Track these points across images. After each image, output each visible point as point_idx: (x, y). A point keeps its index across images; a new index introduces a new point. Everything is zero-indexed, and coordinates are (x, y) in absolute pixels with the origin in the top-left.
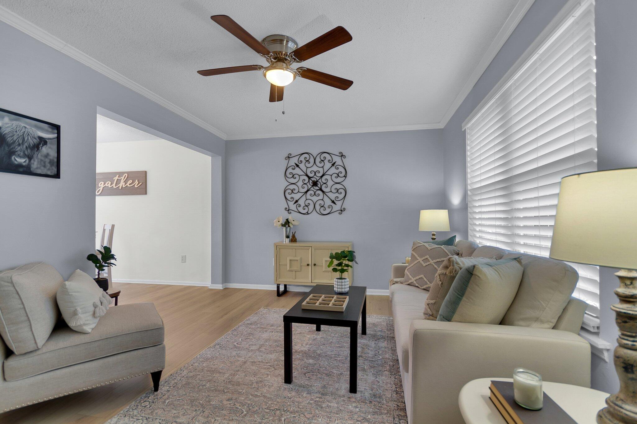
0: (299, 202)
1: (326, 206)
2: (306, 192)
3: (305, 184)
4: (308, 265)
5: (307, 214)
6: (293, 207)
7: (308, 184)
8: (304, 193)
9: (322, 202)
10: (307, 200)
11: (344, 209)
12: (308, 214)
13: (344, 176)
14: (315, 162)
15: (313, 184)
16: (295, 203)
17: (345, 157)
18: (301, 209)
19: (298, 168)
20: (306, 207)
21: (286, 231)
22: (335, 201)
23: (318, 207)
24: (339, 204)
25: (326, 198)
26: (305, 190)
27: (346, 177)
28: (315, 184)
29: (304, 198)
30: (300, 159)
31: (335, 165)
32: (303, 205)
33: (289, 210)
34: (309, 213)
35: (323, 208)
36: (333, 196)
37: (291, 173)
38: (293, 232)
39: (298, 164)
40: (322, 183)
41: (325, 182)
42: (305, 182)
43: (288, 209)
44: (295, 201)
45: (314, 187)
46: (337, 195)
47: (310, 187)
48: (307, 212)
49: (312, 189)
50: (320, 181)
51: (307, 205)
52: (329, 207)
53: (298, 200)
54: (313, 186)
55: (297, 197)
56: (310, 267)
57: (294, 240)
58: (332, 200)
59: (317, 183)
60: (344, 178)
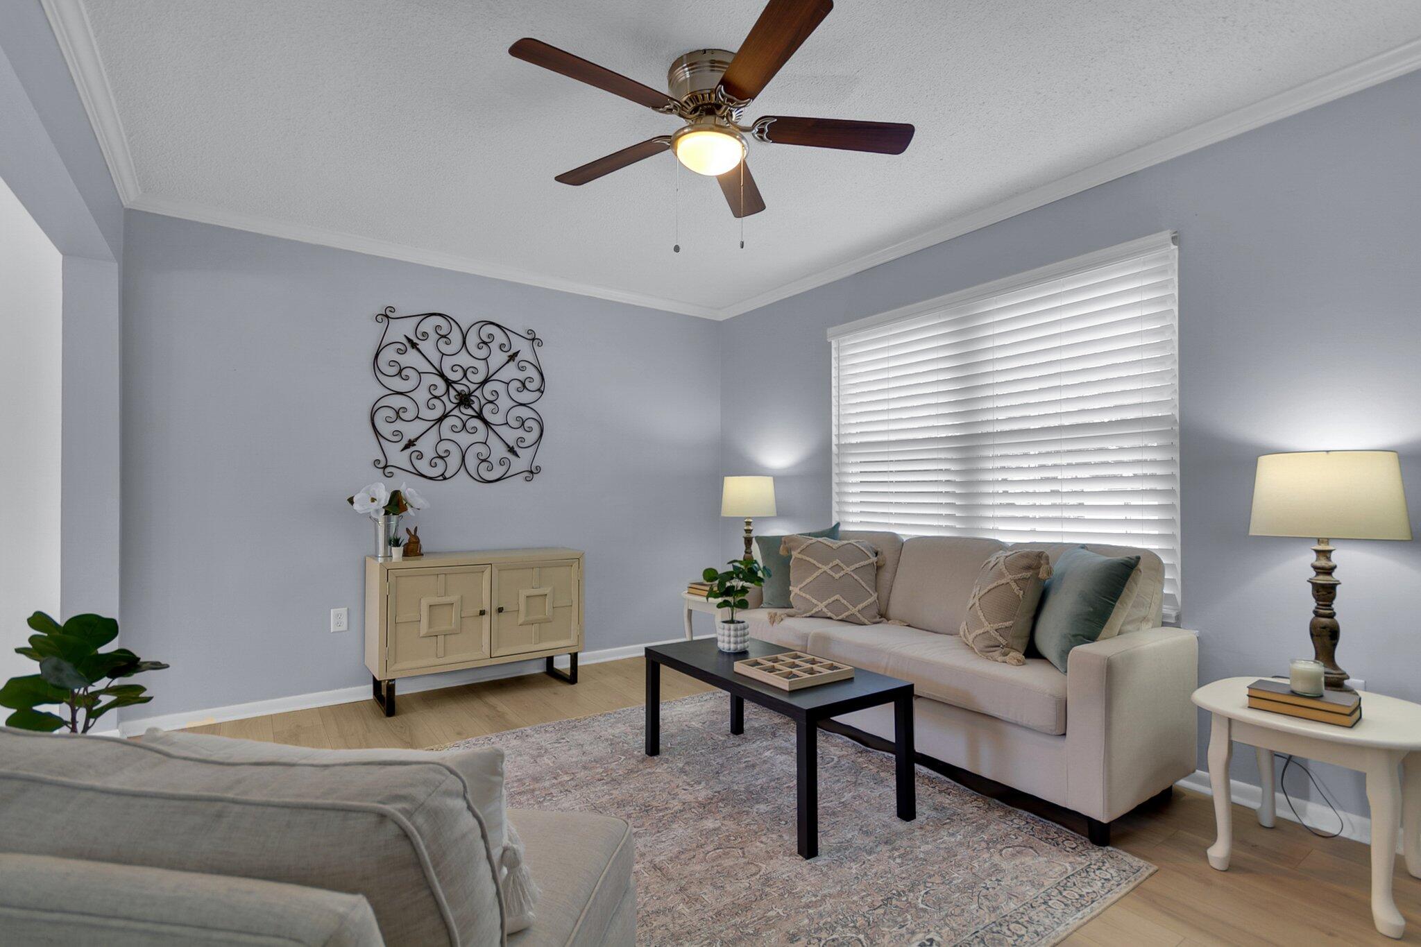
0: (420, 446)
1: (494, 459)
2: (440, 420)
3: (436, 397)
4: (482, 613)
5: (441, 478)
6: (398, 457)
7: (445, 398)
8: (433, 423)
9: (482, 449)
10: (441, 440)
11: (539, 469)
12: (445, 479)
13: (539, 390)
14: (464, 343)
15: (461, 400)
16: (406, 447)
17: (541, 344)
18: (423, 466)
19: (414, 351)
20: (439, 461)
21: (387, 527)
22: (516, 449)
23: (471, 462)
24: (526, 455)
25: (493, 440)
26: (437, 413)
27: (542, 392)
28: (464, 400)
29: (432, 436)
30: (421, 329)
31: (517, 359)
32: (429, 453)
33: (386, 467)
34: (447, 475)
35: (485, 465)
36: (510, 436)
37: (393, 363)
38: (407, 530)
39: (415, 340)
40: (483, 401)
41: (491, 398)
42: (437, 393)
43: (382, 465)
44: (405, 442)
45: (462, 409)
46: (520, 433)
47: (450, 406)
48: (443, 475)
49: (456, 412)
50: (478, 393)
51: (443, 455)
52: (501, 463)
53: (417, 439)
54: (458, 405)
55: (411, 431)
56: (486, 618)
57: (412, 549)
58: (508, 446)
59: (472, 398)
60: (538, 394)
